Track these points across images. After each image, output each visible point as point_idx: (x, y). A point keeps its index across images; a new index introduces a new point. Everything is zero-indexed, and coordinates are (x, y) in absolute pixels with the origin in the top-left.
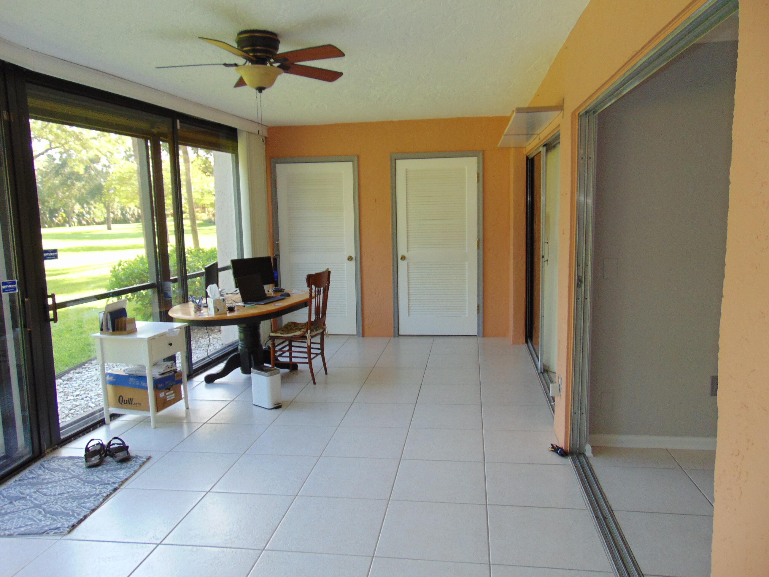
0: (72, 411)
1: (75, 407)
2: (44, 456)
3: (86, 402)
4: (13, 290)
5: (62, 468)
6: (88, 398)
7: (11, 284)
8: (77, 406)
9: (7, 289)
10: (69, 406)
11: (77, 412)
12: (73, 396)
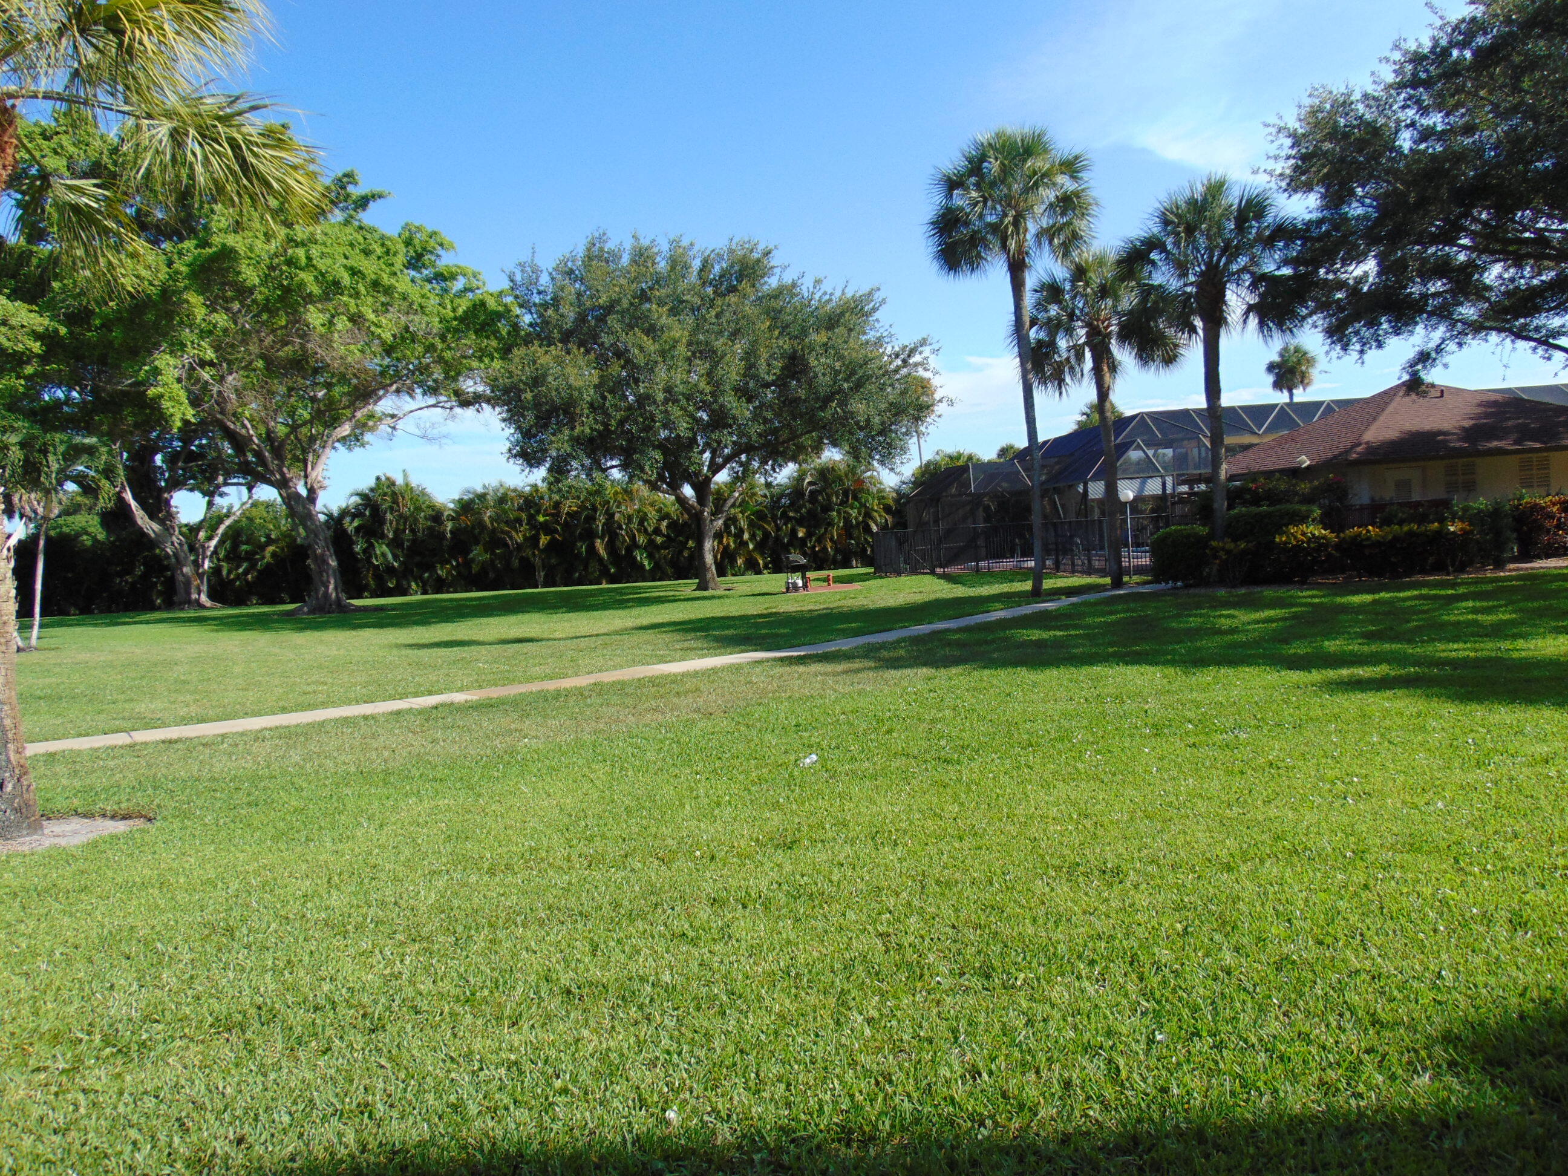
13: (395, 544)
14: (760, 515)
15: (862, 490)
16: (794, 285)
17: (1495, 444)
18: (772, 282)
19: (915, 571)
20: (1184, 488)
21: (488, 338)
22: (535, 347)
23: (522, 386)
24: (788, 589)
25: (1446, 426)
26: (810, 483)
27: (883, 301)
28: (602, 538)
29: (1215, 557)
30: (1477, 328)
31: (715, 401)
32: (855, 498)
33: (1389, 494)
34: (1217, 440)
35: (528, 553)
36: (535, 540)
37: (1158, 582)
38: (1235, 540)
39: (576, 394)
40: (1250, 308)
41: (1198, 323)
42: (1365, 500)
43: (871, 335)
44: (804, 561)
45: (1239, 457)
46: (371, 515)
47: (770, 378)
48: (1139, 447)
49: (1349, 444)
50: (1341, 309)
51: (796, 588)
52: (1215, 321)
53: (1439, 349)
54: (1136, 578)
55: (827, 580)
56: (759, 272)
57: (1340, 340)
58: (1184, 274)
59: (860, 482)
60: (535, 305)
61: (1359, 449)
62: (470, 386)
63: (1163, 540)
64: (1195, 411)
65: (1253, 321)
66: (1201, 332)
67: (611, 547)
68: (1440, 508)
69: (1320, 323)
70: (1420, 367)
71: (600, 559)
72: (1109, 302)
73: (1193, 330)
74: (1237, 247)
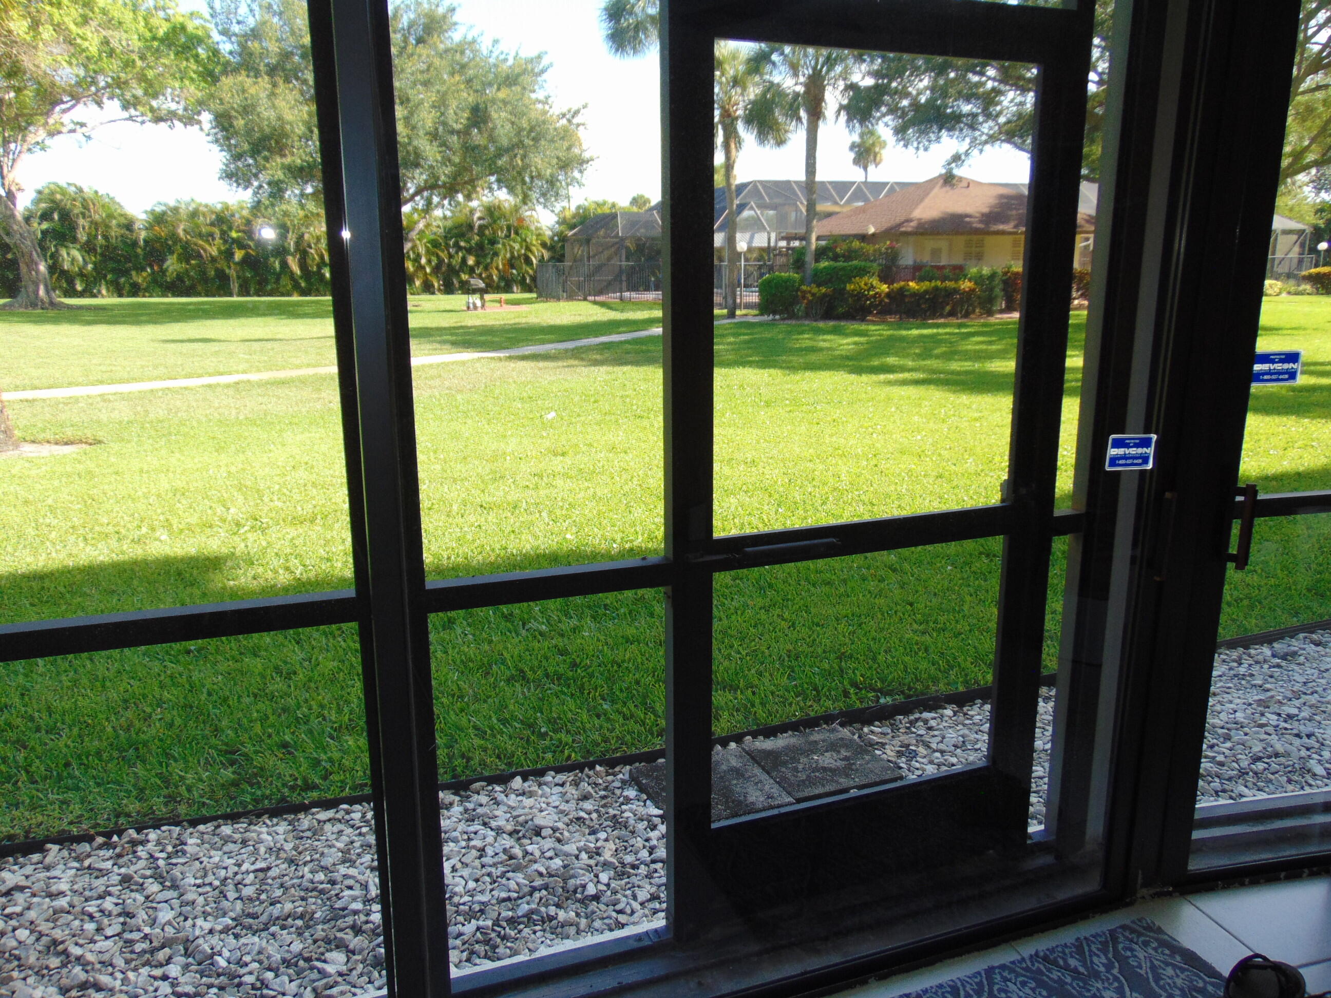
0: (1260, 766)
1: (1269, 757)
2: (1131, 904)
3: (1304, 753)
4: (1140, 461)
5: (1153, 984)
6: (1312, 742)
7: (1137, 446)
8: (1277, 755)
9: (1124, 457)
10: (1257, 748)
11: (1270, 776)
12: (1279, 715)
13: (88, 248)
14: (435, 244)
15: (522, 227)
16: (474, 41)
17: (1001, 227)
18: (456, 36)
19: (570, 298)
20: (783, 244)
21: (187, 60)
22: (242, 77)
23: (233, 113)
24: (468, 308)
25: (969, 210)
26: (480, 219)
27: (551, 65)
28: (294, 256)
29: (804, 297)
30: (992, 139)
31: (409, 144)
32: (517, 233)
33: (926, 258)
34: (811, 206)
35: (222, 264)
36: (229, 254)
37: (762, 314)
38: (819, 286)
39: (288, 127)
40: (842, 107)
41: (803, 114)
42: (910, 262)
43: (540, 95)
44: (482, 285)
45: (825, 222)
46: (60, 219)
47: (457, 127)
48: (752, 208)
49: (903, 219)
50: (904, 114)
51: (475, 308)
52: (816, 114)
53: (967, 154)
54: (744, 312)
55: (500, 302)
56: (445, 27)
57: (903, 139)
58: (796, 75)
59: (521, 220)
60: (236, 35)
61: (912, 224)
62: (166, 103)
63: (768, 282)
64: (796, 182)
65: (843, 117)
66: (805, 121)
67: (303, 265)
68: (959, 272)
69: (890, 123)
70: (953, 165)
71: (292, 273)
72: (739, 90)
73: (799, 119)
74: (835, 60)
